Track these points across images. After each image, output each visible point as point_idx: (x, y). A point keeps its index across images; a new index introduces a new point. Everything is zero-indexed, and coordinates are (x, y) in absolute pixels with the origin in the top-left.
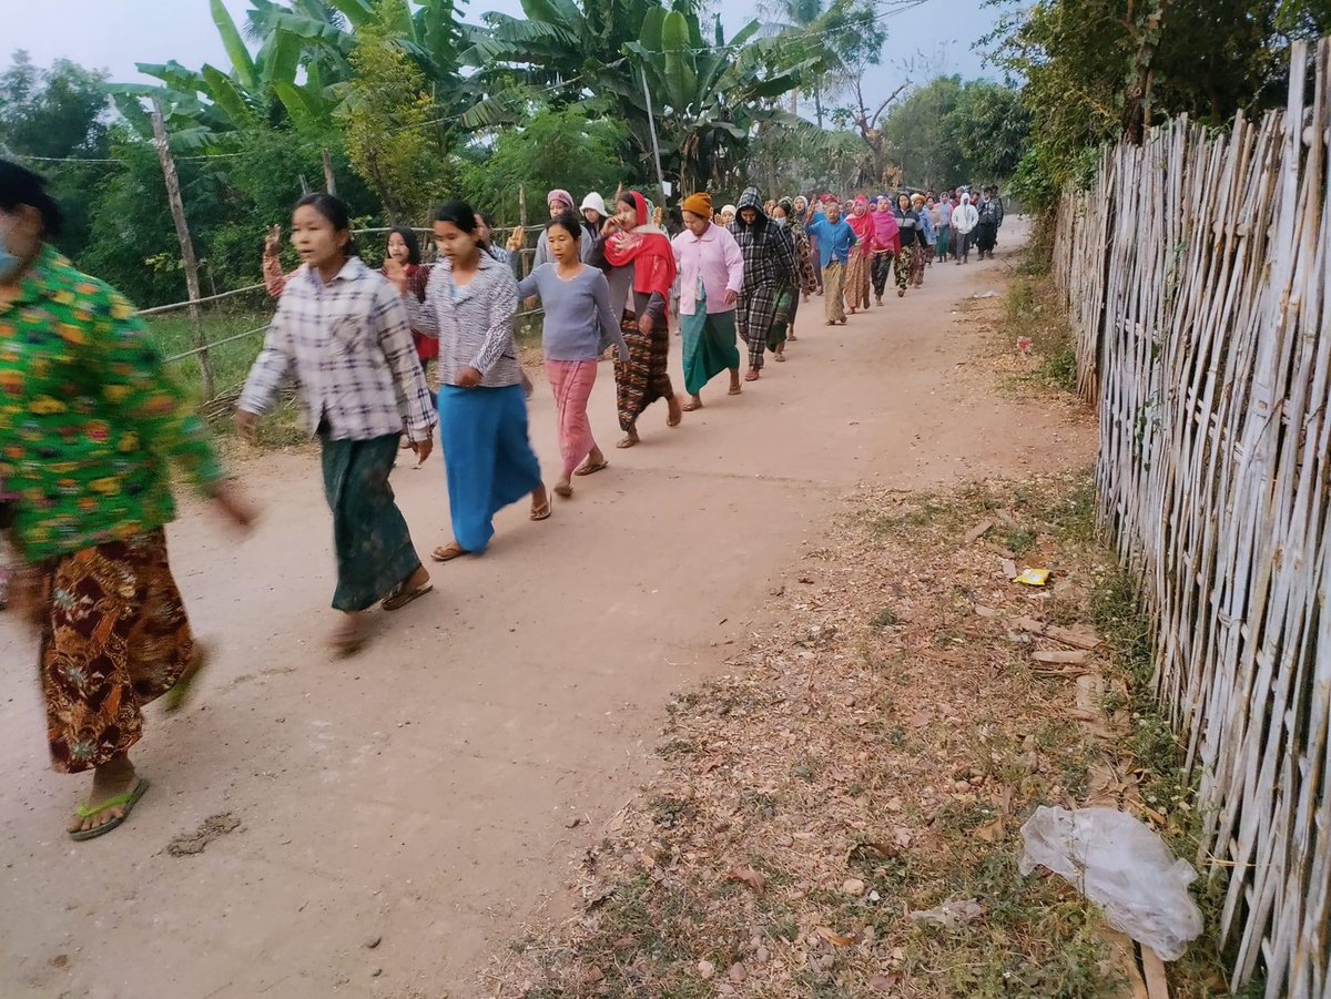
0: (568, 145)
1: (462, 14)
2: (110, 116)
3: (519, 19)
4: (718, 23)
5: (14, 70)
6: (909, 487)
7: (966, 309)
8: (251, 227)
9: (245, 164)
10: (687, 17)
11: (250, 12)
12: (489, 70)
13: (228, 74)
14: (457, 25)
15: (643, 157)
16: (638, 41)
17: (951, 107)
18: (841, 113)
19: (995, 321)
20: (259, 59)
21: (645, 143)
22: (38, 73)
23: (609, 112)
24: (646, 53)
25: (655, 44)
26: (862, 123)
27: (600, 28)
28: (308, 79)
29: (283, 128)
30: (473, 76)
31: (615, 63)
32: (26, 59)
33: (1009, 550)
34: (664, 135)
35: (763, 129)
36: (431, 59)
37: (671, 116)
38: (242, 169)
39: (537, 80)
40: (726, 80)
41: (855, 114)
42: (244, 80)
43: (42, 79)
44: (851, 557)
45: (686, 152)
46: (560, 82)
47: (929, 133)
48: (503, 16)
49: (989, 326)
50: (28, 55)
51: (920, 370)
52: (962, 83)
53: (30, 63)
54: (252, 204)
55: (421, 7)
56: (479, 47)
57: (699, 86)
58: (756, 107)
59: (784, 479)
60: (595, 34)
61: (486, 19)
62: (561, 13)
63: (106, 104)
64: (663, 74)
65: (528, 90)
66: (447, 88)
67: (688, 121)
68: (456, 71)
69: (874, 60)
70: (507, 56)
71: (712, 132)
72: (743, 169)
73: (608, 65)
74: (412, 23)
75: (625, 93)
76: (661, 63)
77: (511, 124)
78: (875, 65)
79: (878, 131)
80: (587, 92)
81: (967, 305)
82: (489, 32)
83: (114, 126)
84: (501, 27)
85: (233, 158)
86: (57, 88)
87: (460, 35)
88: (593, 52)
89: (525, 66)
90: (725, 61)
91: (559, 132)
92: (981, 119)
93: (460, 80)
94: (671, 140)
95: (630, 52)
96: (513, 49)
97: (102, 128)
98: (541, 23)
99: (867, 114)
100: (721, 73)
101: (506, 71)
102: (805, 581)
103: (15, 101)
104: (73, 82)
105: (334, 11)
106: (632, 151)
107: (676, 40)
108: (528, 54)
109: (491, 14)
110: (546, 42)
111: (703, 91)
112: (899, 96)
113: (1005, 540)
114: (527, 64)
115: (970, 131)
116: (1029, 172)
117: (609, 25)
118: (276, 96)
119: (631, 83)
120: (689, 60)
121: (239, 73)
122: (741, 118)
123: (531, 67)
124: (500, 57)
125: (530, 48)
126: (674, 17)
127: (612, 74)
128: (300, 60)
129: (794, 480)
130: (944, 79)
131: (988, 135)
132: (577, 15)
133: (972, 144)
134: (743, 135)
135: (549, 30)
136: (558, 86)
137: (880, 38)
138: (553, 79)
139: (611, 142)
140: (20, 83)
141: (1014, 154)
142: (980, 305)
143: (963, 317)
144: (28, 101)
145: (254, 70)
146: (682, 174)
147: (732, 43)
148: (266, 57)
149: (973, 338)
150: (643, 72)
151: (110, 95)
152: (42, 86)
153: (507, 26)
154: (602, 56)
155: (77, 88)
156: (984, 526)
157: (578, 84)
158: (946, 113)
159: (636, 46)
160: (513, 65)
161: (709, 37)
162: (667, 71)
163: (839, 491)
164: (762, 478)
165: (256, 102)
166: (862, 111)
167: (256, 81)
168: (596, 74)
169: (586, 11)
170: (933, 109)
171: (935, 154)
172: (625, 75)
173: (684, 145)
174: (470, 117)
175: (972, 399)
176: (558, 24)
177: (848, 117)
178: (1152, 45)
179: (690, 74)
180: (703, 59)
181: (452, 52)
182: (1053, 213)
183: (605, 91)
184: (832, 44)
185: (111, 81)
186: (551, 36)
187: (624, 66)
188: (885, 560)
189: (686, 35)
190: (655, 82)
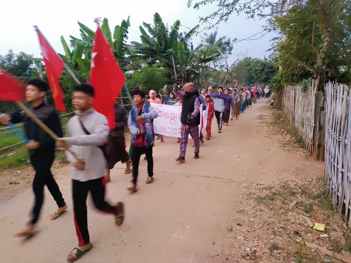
0: (153, 75)
1: (126, 42)
2: (33, 66)
3: (140, 43)
4: (192, 44)
5: (9, 54)
6: (263, 183)
7: (261, 119)
8: (68, 95)
9: (67, 78)
10: (184, 43)
11: (71, 41)
12: (132, 56)
13: (64, 55)
14: (125, 45)
15: (172, 77)
16: (171, 49)
17: (249, 65)
18: (222, 66)
19: (271, 123)
20: (73, 52)
21: (172, 74)
22: (15, 55)
23: (163, 66)
24: (173, 52)
25: (175, 49)
26: (227, 69)
27: (161, 46)
28: (85, 57)
29: (77, 70)
30: (128, 57)
31: (165, 54)
32: (12, 52)
33: (305, 212)
34: (177, 72)
35: (203, 70)
36: (117, 53)
37: (180, 67)
38: (66, 80)
39: (145, 58)
40: (194, 59)
41: (225, 67)
42: (68, 57)
43: (16, 57)
44: (252, 213)
45: (183, 76)
46: (150, 58)
47: (244, 72)
48: (136, 43)
49: (269, 125)
50: (12, 51)
51: (254, 138)
52: (251, 59)
53: (13, 52)
54: (68, 89)
55: (115, 40)
56: (130, 50)
57: (187, 60)
58: (201, 65)
59: (222, 178)
60: (160, 47)
61: (132, 43)
62: (151, 42)
63: (32, 63)
64: (178, 57)
65: (143, 61)
66: (121, 60)
67: (184, 69)
68: (124, 56)
69: (230, 54)
70: (137, 52)
71: (190, 71)
72: (198, 80)
73: (163, 55)
74: (113, 44)
75: (167, 61)
76: (177, 54)
77: (137, 69)
78: (230, 55)
79: (231, 71)
80: (158, 61)
81: (261, 117)
82: (133, 46)
83: (34, 68)
84: (136, 45)
85: (64, 77)
86: (20, 59)
87: (125, 47)
88: (159, 52)
89: (142, 55)
90: (194, 54)
91: (151, 72)
92: (259, 68)
93: (124, 58)
94: (179, 73)
95: (169, 51)
96: (139, 51)
97: (31, 69)
98: (146, 44)
99: (228, 66)
100: (193, 57)
101: (137, 56)
102: (239, 224)
103: (8, 62)
104: (24, 57)
105: (93, 40)
106: (169, 76)
107: (181, 49)
108: (143, 52)
109: (133, 42)
110: (147, 49)
111: (188, 61)
112: (236, 62)
113: (302, 208)
114: (142, 54)
115: (256, 71)
116: (274, 82)
117: (164, 45)
118: (76, 61)
119: (169, 59)
120: (184, 54)
121: (67, 56)
122: (197, 68)
123: (143, 55)
124: (135, 53)
125: (143, 50)
126: (181, 43)
127: (164, 57)
128: (83, 52)
129: (225, 179)
130: (247, 58)
131: (261, 72)
132: (155, 42)
133: (257, 75)
134: (198, 72)
135: (148, 46)
136: (150, 60)
137: (231, 48)
138: (149, 58)
139: (164, 74)
140: (10, 58)
141: (268, 77)
142: (265, 117)
143: (261, 121)
144: (12, 62)
145: (71, 55)
146: (182, 82)
147: (195, 49)
148: (75, 51)
149: (266, 128)
150: (173, 56)
151: (33, 61)
152: (16, 58)
153: (137, 45)
154: (161, 52)
155: (25, 59)
156: (295, 202)
157: (156, 59)
158: (248, 67)
159: (171, 50)
160: (138, 54)
161: (189, 48)
162: (179, 56)
163: (241, 184)
164: (215, 177)
165: (71, 63)
166: (227, 66)
167: (71, 57)
168: (160, 57)
169: (158, 41)
170: (244, 65)
171: (245, 77)
172: (168, 57)
173: (183, 74)
174: (127, 67)
175: (273, 150)
176: (151, 44)
177: (223, 67)
178: (324, 52)
179: (185, 57)
180: (188, 53)
181: (123, 51)
182: (281, 93)
183: (162, 61)
184: (219, 50)
185: (34, 57)
186: (148, 47)
187: (167, 55)
188: (265, 217)
189: (184, 48)
190: (175, 59)
